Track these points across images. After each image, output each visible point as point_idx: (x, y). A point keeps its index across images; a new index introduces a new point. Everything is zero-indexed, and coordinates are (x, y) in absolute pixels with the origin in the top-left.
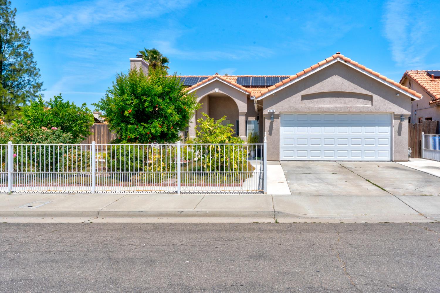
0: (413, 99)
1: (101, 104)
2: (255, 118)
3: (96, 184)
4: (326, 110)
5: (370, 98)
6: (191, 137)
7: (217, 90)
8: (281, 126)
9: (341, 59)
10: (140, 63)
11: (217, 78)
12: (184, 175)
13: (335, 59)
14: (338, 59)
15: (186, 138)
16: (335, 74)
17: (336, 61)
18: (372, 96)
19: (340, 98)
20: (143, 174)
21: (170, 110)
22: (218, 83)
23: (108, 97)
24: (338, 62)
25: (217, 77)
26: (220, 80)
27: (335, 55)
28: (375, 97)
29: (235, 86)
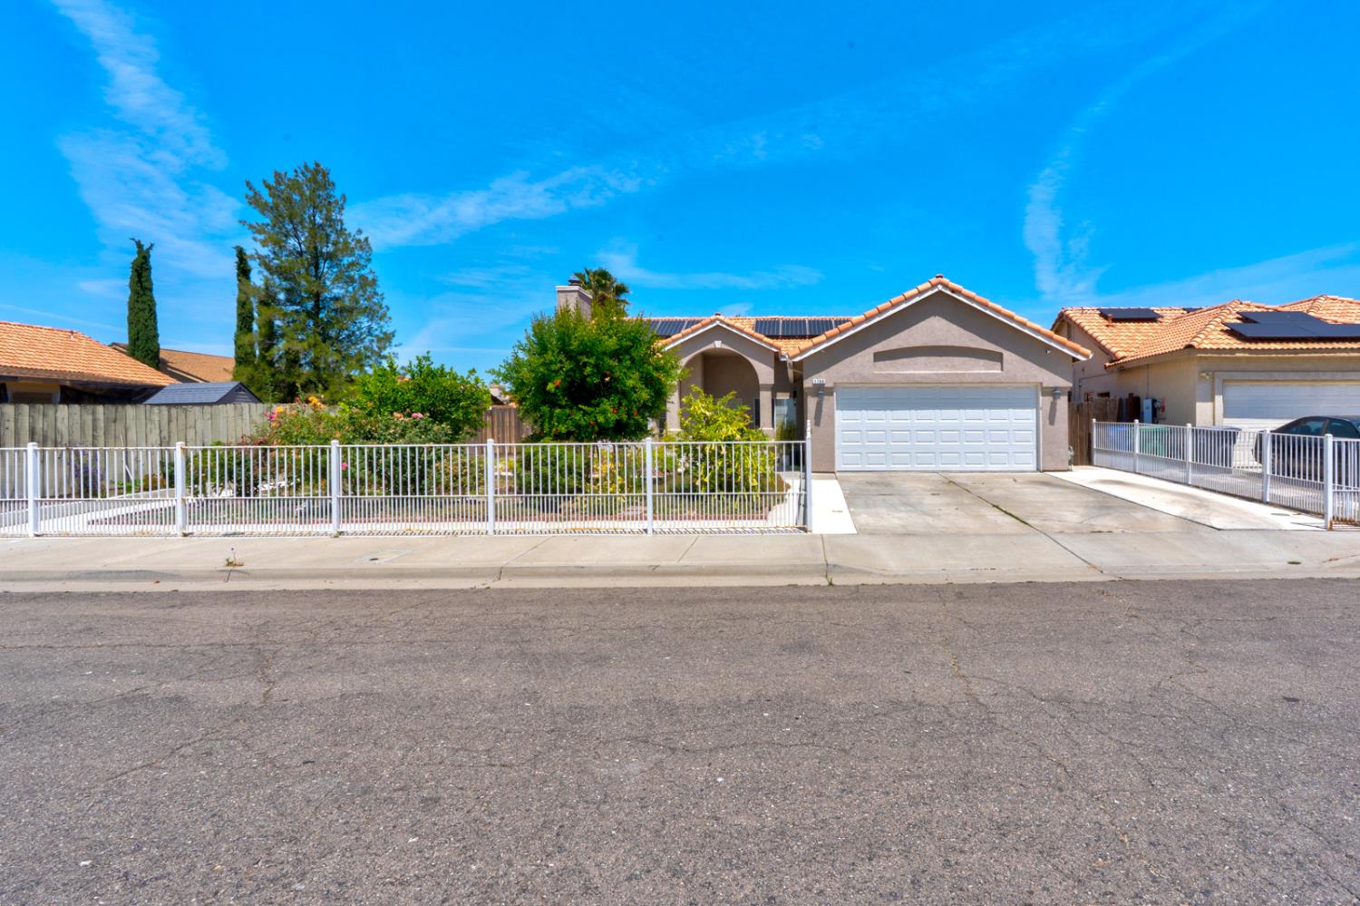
0: (1075, 360)
1: (503, 371)
2: (788, 394)
3: (496, 516)
4: (919, 380)
5: (998, 358)
6: (671, 430)
7: (718, 344)
8: (837, 409)
9: (946, 286)
10: (576, 295)
11: (718, 322)
12: (659, 499)
13: (934, 286)
14: (940, 287)
15: (661, 431)
16: (934, 314)
17: (936, 290)
18: (1001, 354)
19: (944, 358)
20: (584, 499)
21: (632, 381)
22: (719, 332)
23: (517, 358)
24: (940, 292)
25: (718, 319)
26: (724, 326)
27: (934, 280)
28: (1007, 355)
29: (752, 336)
